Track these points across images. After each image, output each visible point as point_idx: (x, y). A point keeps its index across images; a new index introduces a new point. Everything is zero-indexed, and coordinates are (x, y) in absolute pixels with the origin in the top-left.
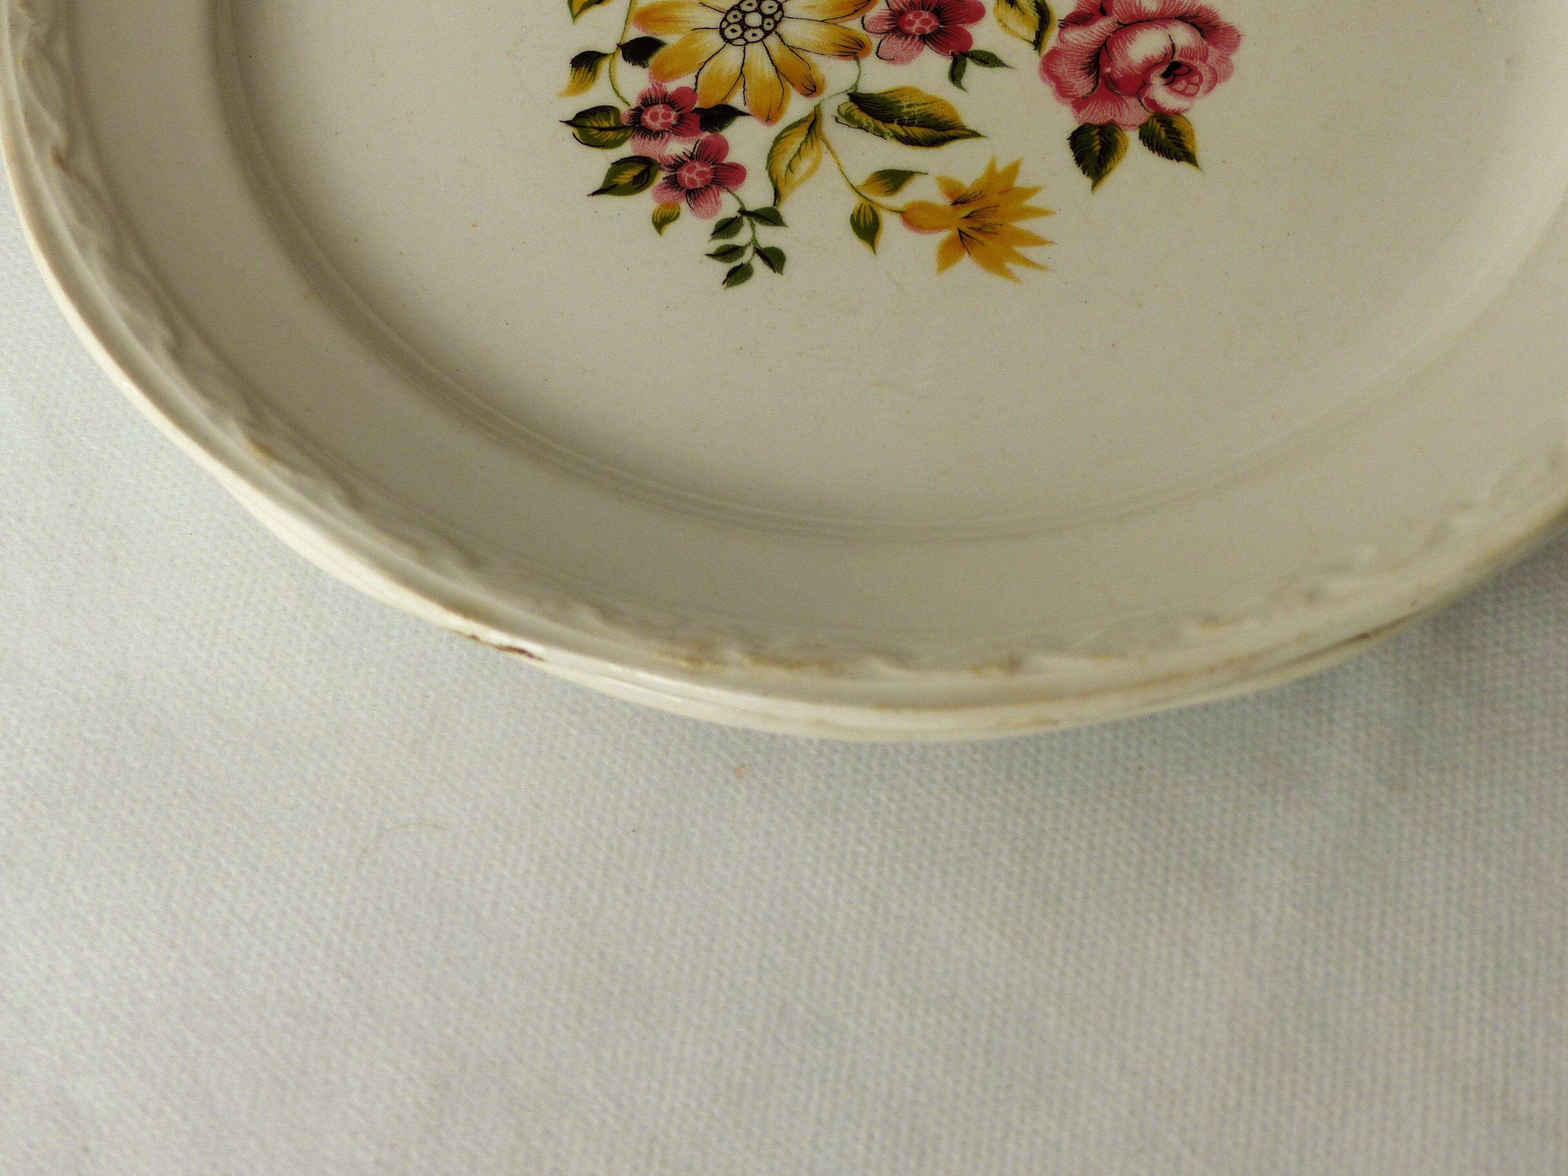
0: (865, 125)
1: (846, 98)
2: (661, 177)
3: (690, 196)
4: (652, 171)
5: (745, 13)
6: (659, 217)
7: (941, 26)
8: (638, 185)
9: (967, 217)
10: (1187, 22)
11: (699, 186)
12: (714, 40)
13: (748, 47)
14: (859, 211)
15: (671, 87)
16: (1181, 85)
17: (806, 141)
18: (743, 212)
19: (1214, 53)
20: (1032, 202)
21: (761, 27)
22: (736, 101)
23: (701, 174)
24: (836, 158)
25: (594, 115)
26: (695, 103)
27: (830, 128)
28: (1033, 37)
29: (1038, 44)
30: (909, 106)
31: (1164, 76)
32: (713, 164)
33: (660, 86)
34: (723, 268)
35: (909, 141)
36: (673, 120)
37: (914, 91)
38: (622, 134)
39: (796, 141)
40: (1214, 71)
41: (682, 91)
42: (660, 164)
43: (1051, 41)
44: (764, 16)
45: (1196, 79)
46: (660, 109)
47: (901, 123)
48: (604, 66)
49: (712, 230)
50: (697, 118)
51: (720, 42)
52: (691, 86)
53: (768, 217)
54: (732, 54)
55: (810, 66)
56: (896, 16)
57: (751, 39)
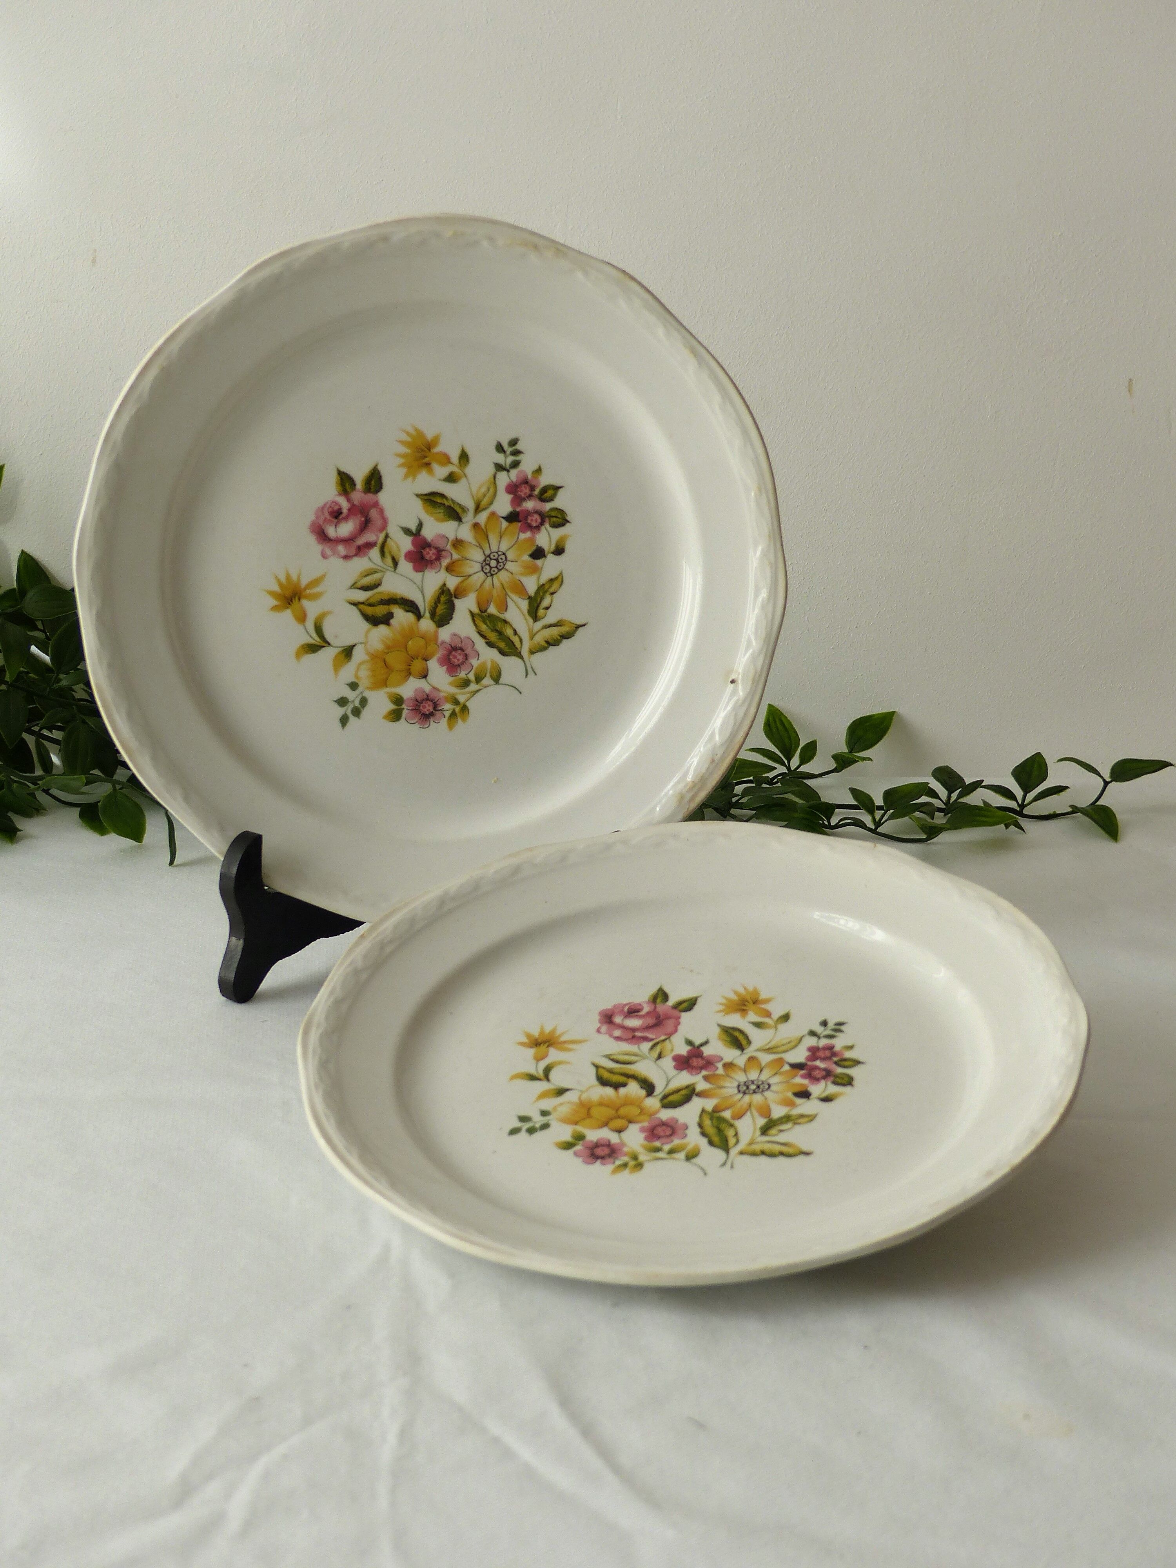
0: (458, 506)
1: (464, 520)
2: (537, 492)
3: (527, 481)
4: (540, 495)
5: (496, 567)
6: (540, 473)
7: (422, 551)
8: (545, 489)
9: (426, 457)
10: (329, 538)
11: (523, 486)
12: (510, 556)
13: (497, 551)
14: (466, 465)
15: (528, 534)
16: (336, 508)
17: (481, 501)
18: (508, 471)
19: (321, 521)
20: (402, 461)
21: (491, 559)
22: (505, 524)
23: (522, 491)
24: (471, 491)
25: (558, 524)
26: (521, 525)
27: (470, 505)
28: (389, 540)
29: (387, 536)
30: (440, 513)
31: (341, 513)
32: (517, 495)
33: (532, 535)
34: (519, 446)
35: (442, 496)
36: (530, 518)
37: (438, 520)
38: (549, 514)
39: (484, 502)
40: (323, 512)
41: (524, 532)
42: (536, 498)
43: (382, 537)
44: (489, 564)
45: (330, 510)
46: (534, 524)
47: (444, 505)
48: (553, 548)
49: (521, 464)
50: (521, 518)
51: (507, 554)
52: (521, 534)
53: (499, 467)
54: (503, 548)
55: (475, 538)
56: (438, 558)
57: (495, 554)
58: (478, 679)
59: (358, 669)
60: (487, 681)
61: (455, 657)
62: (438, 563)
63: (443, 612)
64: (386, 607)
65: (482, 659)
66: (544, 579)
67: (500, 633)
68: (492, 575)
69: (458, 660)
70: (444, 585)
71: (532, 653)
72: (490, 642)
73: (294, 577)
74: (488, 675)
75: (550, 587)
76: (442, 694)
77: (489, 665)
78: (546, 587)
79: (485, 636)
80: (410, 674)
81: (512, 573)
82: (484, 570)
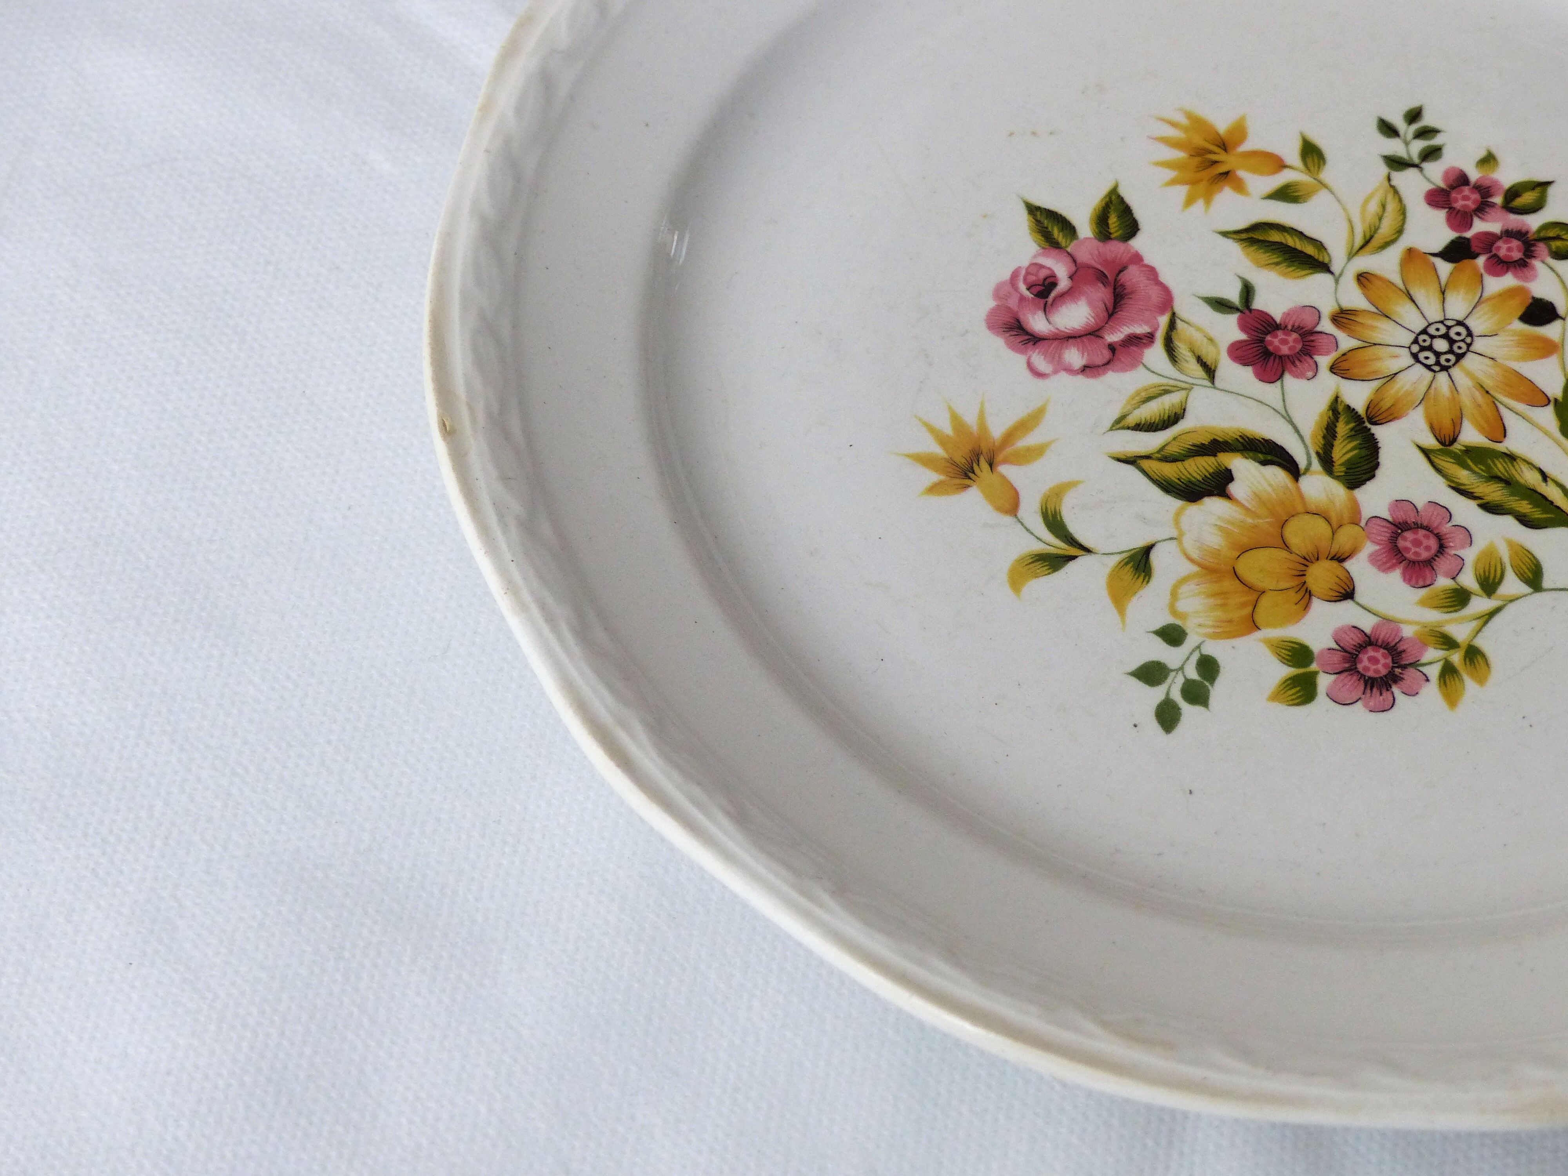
2: (1498, 198)
5: (1451, 351)
7: (1266, 339)
9: (1223, 163)
10: (1037, 337)
13: (1440, 320)
14: (1319, 168)
16: (1043, 274)
18: (1418, 167)
19: (1013, 305)
24: (1343, 216)
28: (1179, 324)
31: (1056, 285)
34: (1428, 122)
35: (1278, 228)
40: (1014, 287)
45: (1028, 283)
49: (1443, 153)
53: (1396, 163)
57: (1440, 326)
58: (1489, 585)
59: (1174, 594)
60: (1512, 585)
63: (1354, 455)
64: (1210, 460)
67: (1508, 482)
72: (1488, 503)
73: (971, 419)
79: (1472, 493)
80: (1309, 594)
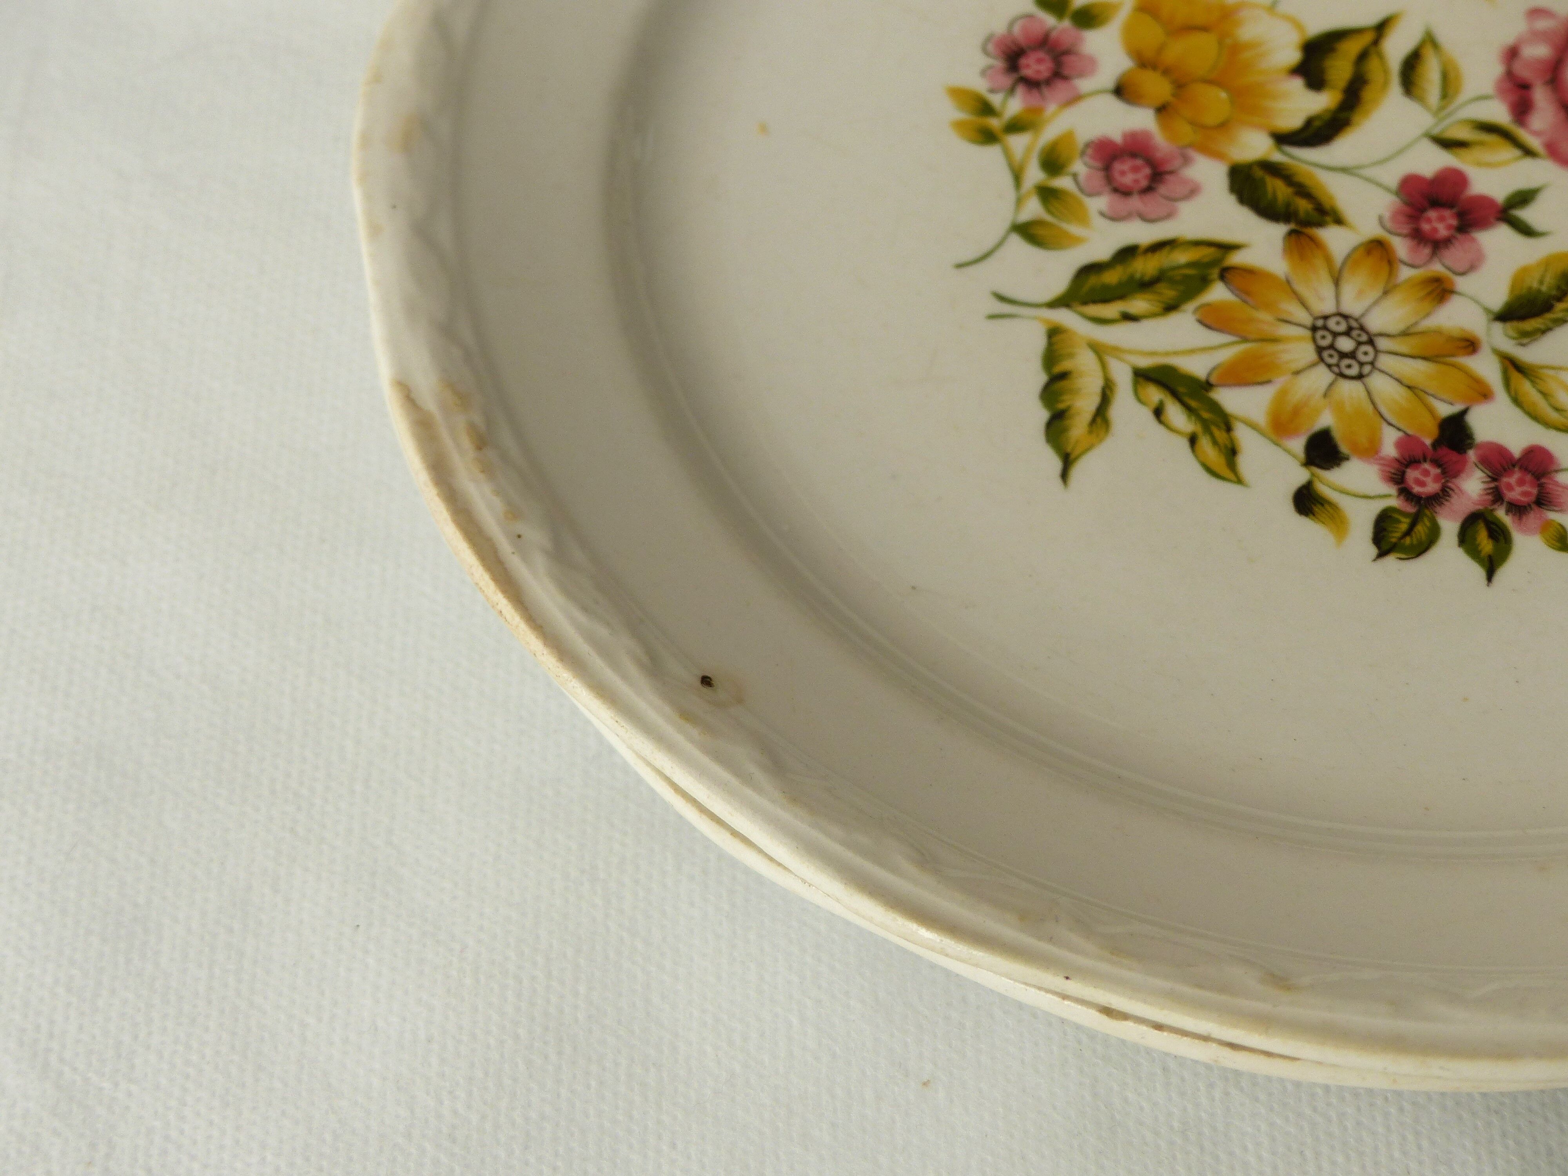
0: (1543, 327)
1: (1498, 327)
3: (1543, 504)
4: (1490, 518)
6: (1554, 542)
8: (1501, 538)
11: (1535, 491)
12: (1350, 390)
15: (1389, 449)
17: (1533, 383)
21: (1359, 344)
22: (1445, 410)
23: (1521, 482)
25: (1385, 530)
26: (1423, 444)
27: (1530, 354)
29: (1528, 152)
30: (1541, 283)
32: (1514, 466)
33: (1382, 458)
36: (1435, 471)
37: (1524, 271)
38: (1426, 520)
39: (1526, 387)
41: (1399, 444)
42: (1486, 508)
43: (1534, 143)
44: (1348, 333)
46: (1412, 474)
47: (1559, 302)
48: (1323, 490)
50: (1444, 451)
52: (1400, 434)
54: (1379, 383)
55: (1438, 332)
56: (1418, 236)
61: (1135, 169)
62: (1405, 231)
65: (1099, 222)
66: (1243, 435)
68: (1314, 329)
69: (1123, 173)
70: (1339, 221)
71: (1054, 333)
74: (1048, 218)
75: (1215, 442)
76: (1051, 108)
77: (1074, 229)
78: (1220, 435)
81: (1297, 373)
82: (1338, 319)
